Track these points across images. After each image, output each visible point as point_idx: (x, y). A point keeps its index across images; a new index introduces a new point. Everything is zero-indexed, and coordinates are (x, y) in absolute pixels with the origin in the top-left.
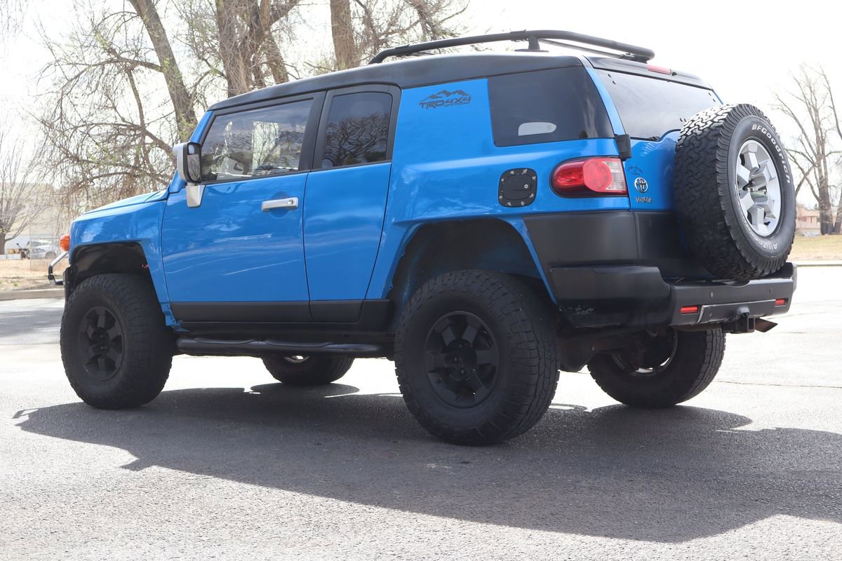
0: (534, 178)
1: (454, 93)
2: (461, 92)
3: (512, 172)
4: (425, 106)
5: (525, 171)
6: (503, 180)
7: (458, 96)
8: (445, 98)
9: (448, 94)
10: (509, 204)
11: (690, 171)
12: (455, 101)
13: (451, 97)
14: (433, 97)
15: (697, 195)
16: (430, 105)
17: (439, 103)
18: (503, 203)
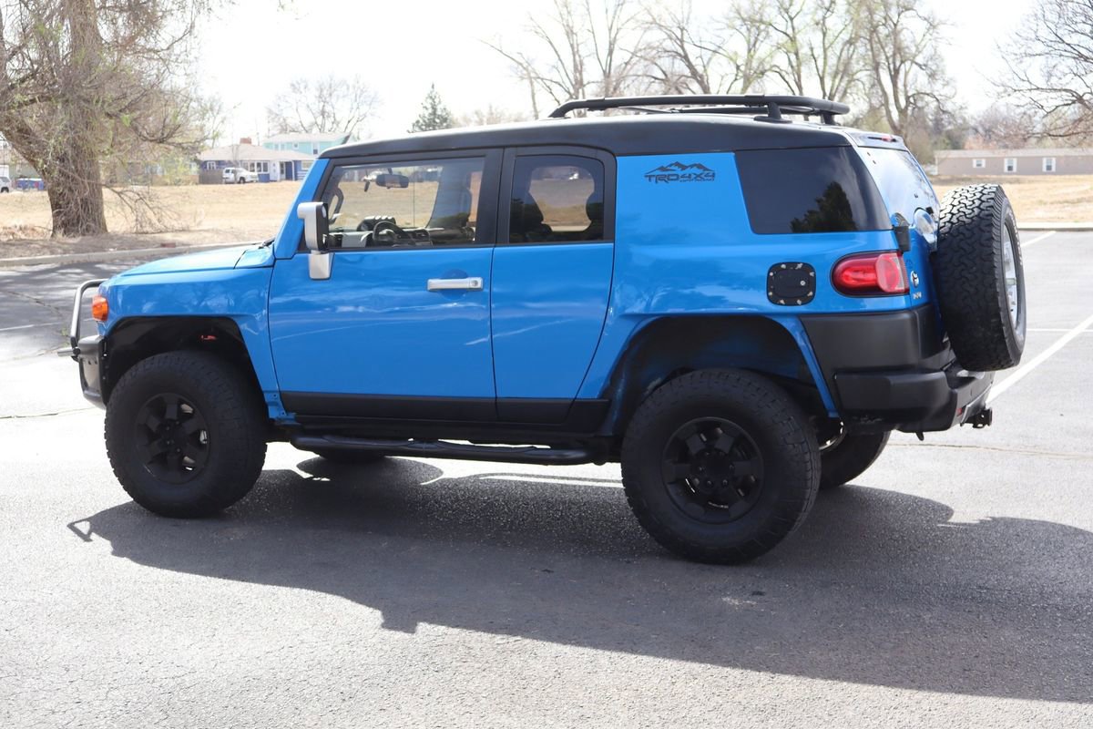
0: (812, 274)
1: (692, 166)
2: (700, 166)
3: (783, 266)
4: (654, 179)
5: (800, 266)
6: (771, 274)
7: (699, 171)
8: (680, 173)
9: (684, 168)
10: (782, 302)
11: (963, 263)
12: (693, 176)
13: (687, 172)
14: (662, 169)
15: (972, 290)
16: (659, 178)
17: (671, 178)
18: (773, 300)
